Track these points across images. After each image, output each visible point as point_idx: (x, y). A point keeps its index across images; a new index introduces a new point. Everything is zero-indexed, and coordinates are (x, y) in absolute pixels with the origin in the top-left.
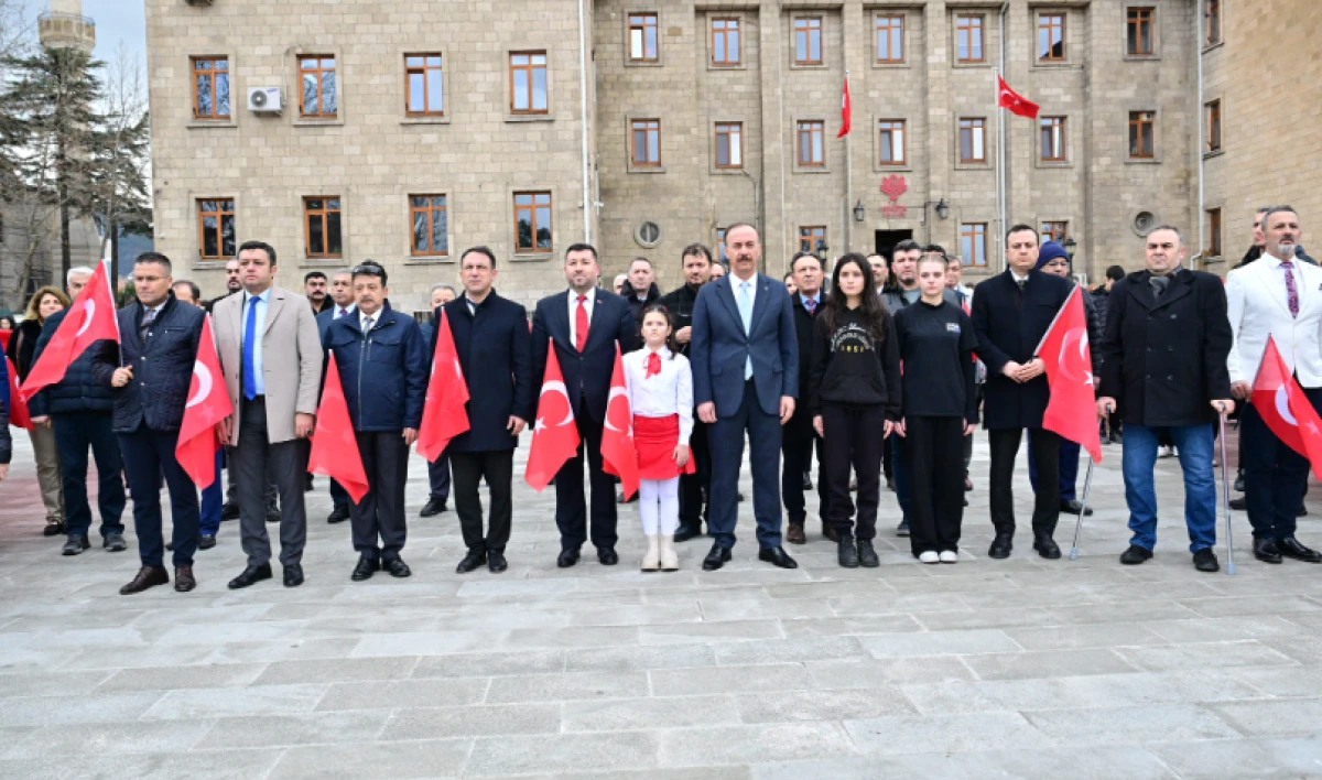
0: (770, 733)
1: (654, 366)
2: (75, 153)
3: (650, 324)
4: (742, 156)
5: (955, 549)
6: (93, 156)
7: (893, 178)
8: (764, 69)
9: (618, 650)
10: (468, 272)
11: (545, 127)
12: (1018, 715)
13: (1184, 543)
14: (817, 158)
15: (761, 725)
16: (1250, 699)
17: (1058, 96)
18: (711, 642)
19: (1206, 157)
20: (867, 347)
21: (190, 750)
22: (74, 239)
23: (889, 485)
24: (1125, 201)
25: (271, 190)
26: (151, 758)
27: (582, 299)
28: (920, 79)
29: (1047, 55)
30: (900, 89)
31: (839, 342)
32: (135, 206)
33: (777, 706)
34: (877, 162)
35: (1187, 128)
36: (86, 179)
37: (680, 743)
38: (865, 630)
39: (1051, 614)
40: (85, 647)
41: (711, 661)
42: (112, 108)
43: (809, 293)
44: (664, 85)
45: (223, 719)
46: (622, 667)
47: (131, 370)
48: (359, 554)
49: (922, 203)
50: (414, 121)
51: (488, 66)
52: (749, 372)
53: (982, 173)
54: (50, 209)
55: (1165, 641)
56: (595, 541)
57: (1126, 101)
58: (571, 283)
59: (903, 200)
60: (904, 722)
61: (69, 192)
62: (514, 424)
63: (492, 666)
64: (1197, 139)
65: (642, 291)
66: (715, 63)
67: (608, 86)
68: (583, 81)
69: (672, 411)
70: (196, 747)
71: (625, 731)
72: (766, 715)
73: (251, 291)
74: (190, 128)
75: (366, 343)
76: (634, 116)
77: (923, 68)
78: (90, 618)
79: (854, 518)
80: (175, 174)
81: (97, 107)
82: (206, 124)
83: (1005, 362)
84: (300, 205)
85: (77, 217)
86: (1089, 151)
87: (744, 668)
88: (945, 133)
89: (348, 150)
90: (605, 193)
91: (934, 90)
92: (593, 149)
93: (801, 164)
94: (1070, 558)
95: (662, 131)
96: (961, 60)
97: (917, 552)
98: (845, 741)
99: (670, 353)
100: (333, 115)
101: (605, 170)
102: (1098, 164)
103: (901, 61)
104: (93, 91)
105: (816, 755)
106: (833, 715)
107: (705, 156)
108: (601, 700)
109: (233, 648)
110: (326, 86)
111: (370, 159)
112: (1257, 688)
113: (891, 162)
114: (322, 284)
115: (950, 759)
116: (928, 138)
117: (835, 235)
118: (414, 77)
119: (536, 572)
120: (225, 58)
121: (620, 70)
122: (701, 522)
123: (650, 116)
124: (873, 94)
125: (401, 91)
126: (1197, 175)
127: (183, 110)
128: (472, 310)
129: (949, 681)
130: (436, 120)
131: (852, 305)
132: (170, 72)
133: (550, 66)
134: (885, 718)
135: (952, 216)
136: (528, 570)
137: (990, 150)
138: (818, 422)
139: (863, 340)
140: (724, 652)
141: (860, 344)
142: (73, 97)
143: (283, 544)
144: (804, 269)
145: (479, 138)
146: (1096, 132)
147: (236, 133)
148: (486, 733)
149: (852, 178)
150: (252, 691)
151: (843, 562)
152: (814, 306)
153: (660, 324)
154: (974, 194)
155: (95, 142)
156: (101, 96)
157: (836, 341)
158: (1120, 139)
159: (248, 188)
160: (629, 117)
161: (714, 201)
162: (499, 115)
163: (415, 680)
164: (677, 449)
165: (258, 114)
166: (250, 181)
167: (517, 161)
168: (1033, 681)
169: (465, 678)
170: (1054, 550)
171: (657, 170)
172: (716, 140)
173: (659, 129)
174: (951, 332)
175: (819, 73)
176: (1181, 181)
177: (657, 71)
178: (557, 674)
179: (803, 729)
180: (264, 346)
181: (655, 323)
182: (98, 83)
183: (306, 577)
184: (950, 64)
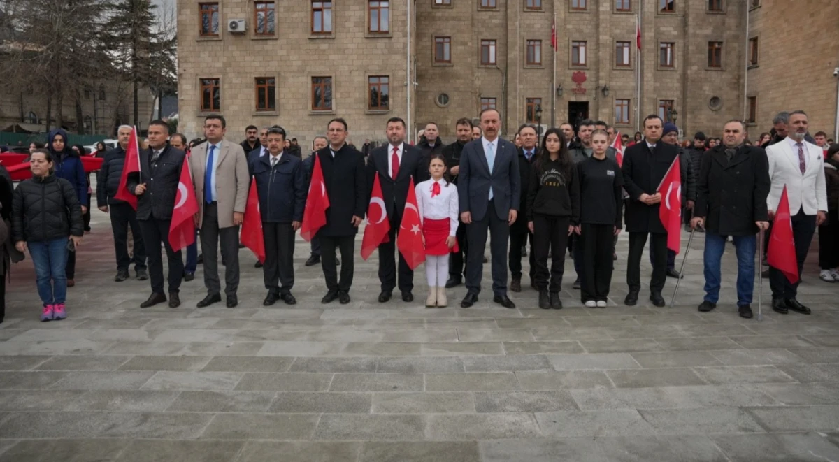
0: (491, 420)
1: (436, 190)
2: (141, 54)
3: (434, 165)
4: (496, 58)
5: (605, 300)
6: (150, 55)
7: (579, 72)
8: (509, 11)
9: (407, 359)
10: (331, 133)
11: (387, 40)
12: (636, 412)
13: (734, 300)
14: (537, 60)
15: (487, 413)
16: (770, 405)
17: (671, 31)
18: (462, 356)
19: (749, 69)
20: (561, 183)
21: (164, 411)
22: (140, 99)
23: (570, 255)
24: (705, 91)
25: (239, 74)
26: (143, 415)
27: (396, 149)
28: (595, 19)
29: (665, 9)
30: (584, 24)
31: (545, 180)
32: (170, 81)
33: (497, 401)
34: (571, 63)
35: (739, 52)
36: (147, 67)
37: (439, 424)
38: (551, 351)
39: (658, 343)
40: (118, 340)
41: (461, 369)
42: (159, 30)
43: (529, 148)
44: (454, 19)
45: (184, 392)
46: (409, 370)
47: (145, 186)
48: (268, 290)
49: (594, 87)
50: (316, 37)
51: (357, 8)
52: (491, 195)
53: (628, 72)
54: (128, 83)
55: (722, 364)
56: (400, 288)
57: (706, 36)
58: (390, 140)
59: (584, 85)
60: (571, 415)
61: (138, 74)
62: (355, 220)
63: (336, 366)
64: (745, 58)
65: (432, 141)
66: (482, 7)
67: (422, 18)
68: (409, 16)
69: (447, 216)
70: (167, 410)
71: (408, 414)
72: (489, 407)
73: (211, 143)
74: (197, 41)
75: (273, 173)
76: (437, 35)
77: (597, 13)
78: (123, 322)
79: (549, 280)
80: (189, 65)
81: (153, 30)
82: (206, 39)
83: (641, 194)
84: (254, 82)
85: (142, 87)
86: (686, 63)
87: (480, 375)
88: (608, 49)
89: (281, 53)
90: (420, 77)
91: (603, 25)
92: (413, 53)
93: (529, 63)
94: (670, 307)
95: (452, 43)
96: (618, 10)
97: (584, 300)
98: (535, 426)
99: (446, 183)
100: (272, 33)
101: (420, 64)
102: (691, 69)
103: (585, 9)
104: (151, 21)
105: (517, 436)
106: (529, 408)
107: (475, 57)
108: (396, 392)
109: (195, 346)
110: (269, 18)
111: (291, 57)
112: (774, 398)
113: (578, 64)
114: (254, 133)
115: (595, 442)
116: (599, 51)
117: (546, 103)
118: (316, 13)
119: (367, 305)
120: (217, 4)
121: (430, 10)
122: (461, 276)
123: (446, 35)
124: (569, 27)
125: (310, 21)
126: (744, 78)
127: (194, 31)
128: (333, 154)
129: (598, 387)
130: (328, 37)
131: (553, 158)
132: (188, 11)
133: (391, 8)
134: (560, 411)
135: (610, 95)
136: (361, 303)
137: (632, 60)
138: (531, 224)
139: (559, 179)
140: (468, 363)
141: (557, 182)
142: (141, 24)
143: (227, 283)
144: (526, 135)
145: (351, 46)
146: (690, 52)
147: (222, 43)
148: (327, 411)
149: (556, 72)
150: (202, 374)
151: (542, 306)
152: (531, 156)
153: (440, 166)
154: (623, 83)
155: (151, 47)
156: (155, 23)
157: (544, 178)
158: (703, 56)
159: (227, 73)
160: (434, 35)
161: (480, 82)
162: (360, 35)
163: (292, 373)
164: (449, 238)
165: (233, 33)
166: (228, 69)
167: (371, 59)
168: (646, 389)
169: (320, 373)
170: (661, 302)
171: (448, 64)
172: (482, 50)
173: (450, 42)
174: (610, 176)
175: (540, 14)
176: (735, 81)
177: (450, 11)
178: (373, 373)
179: (511, 418)
180: (217, 174)
181: (437, 165)
182: (154, 16)
183: (239, 301)
184: (611, 12)
